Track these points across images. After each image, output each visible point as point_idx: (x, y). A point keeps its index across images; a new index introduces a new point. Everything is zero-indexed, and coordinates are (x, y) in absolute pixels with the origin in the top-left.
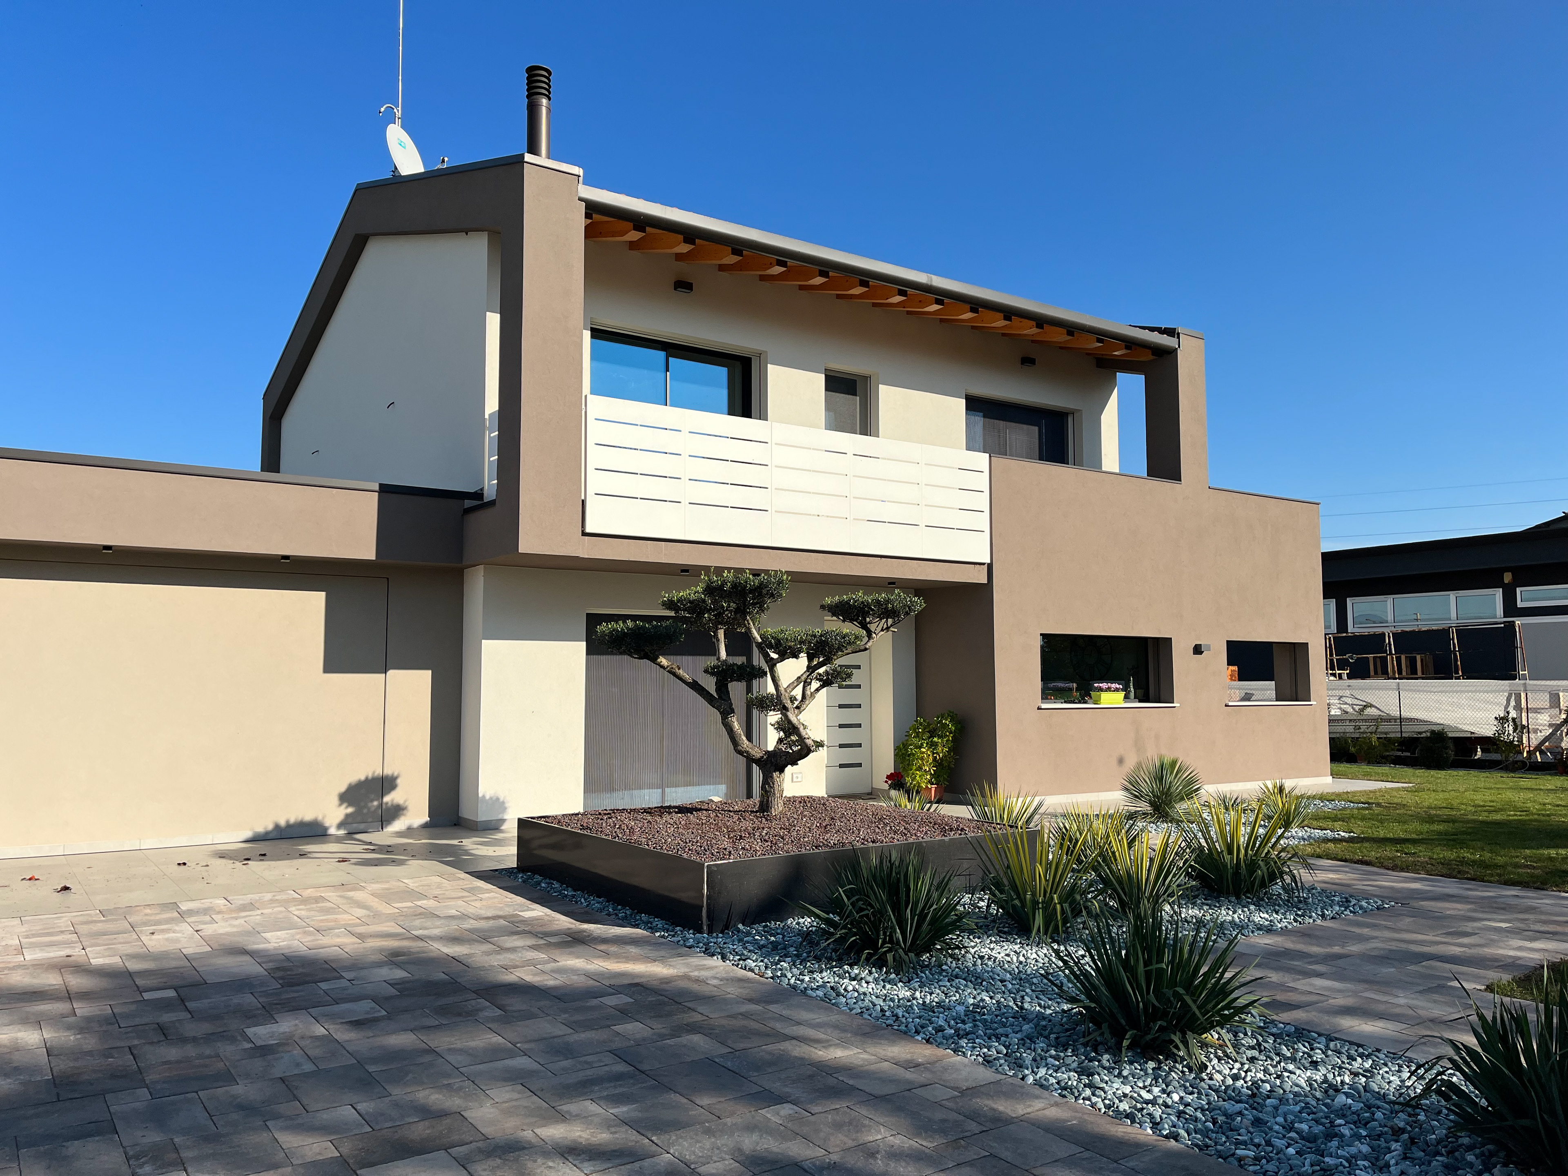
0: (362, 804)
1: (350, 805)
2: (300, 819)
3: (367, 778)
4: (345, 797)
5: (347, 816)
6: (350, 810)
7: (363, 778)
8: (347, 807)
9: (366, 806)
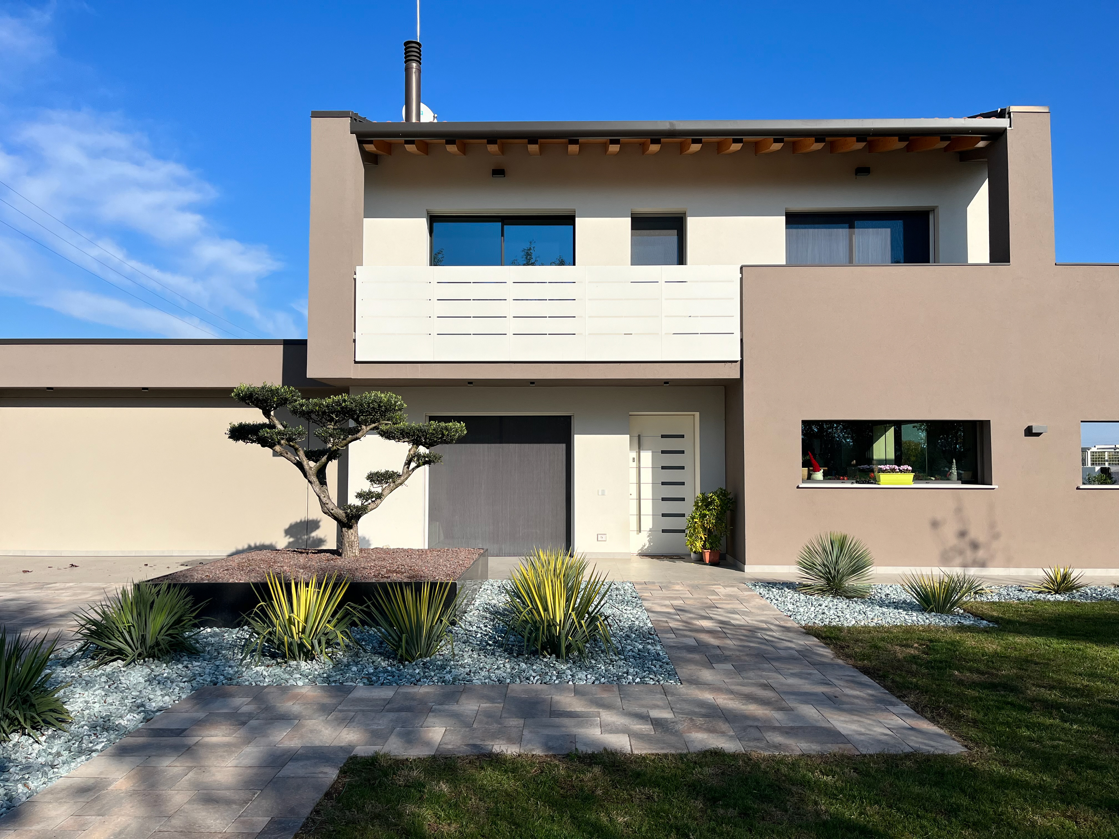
0: (299, 536)
1: (291, 536)
2: (262, 543)
3: (301, 521)
4: (289, 532)
5: (289, 543)
6: (291, 540)
7: (299, 521)
8: (289, 538)
9: (301, 538)
